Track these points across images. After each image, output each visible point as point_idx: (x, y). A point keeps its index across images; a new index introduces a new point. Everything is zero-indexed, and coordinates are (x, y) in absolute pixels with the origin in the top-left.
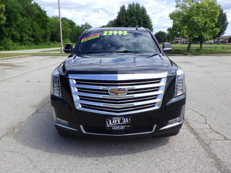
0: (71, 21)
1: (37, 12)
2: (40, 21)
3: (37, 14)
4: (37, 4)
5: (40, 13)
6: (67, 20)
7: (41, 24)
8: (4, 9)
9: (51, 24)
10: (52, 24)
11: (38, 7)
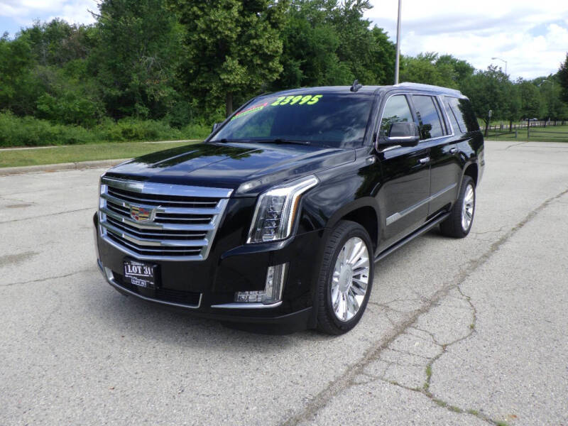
0: (463, 63)
1: (376, 48)
2: (380, 68)
3: (376, 52)
4: (380, 30)
5: (383, 49)
6: (453, 61)
7: (382, 75)
8: (281, 51)
9: (410, 74)
10: (413, 74)
11: (380, 36)
